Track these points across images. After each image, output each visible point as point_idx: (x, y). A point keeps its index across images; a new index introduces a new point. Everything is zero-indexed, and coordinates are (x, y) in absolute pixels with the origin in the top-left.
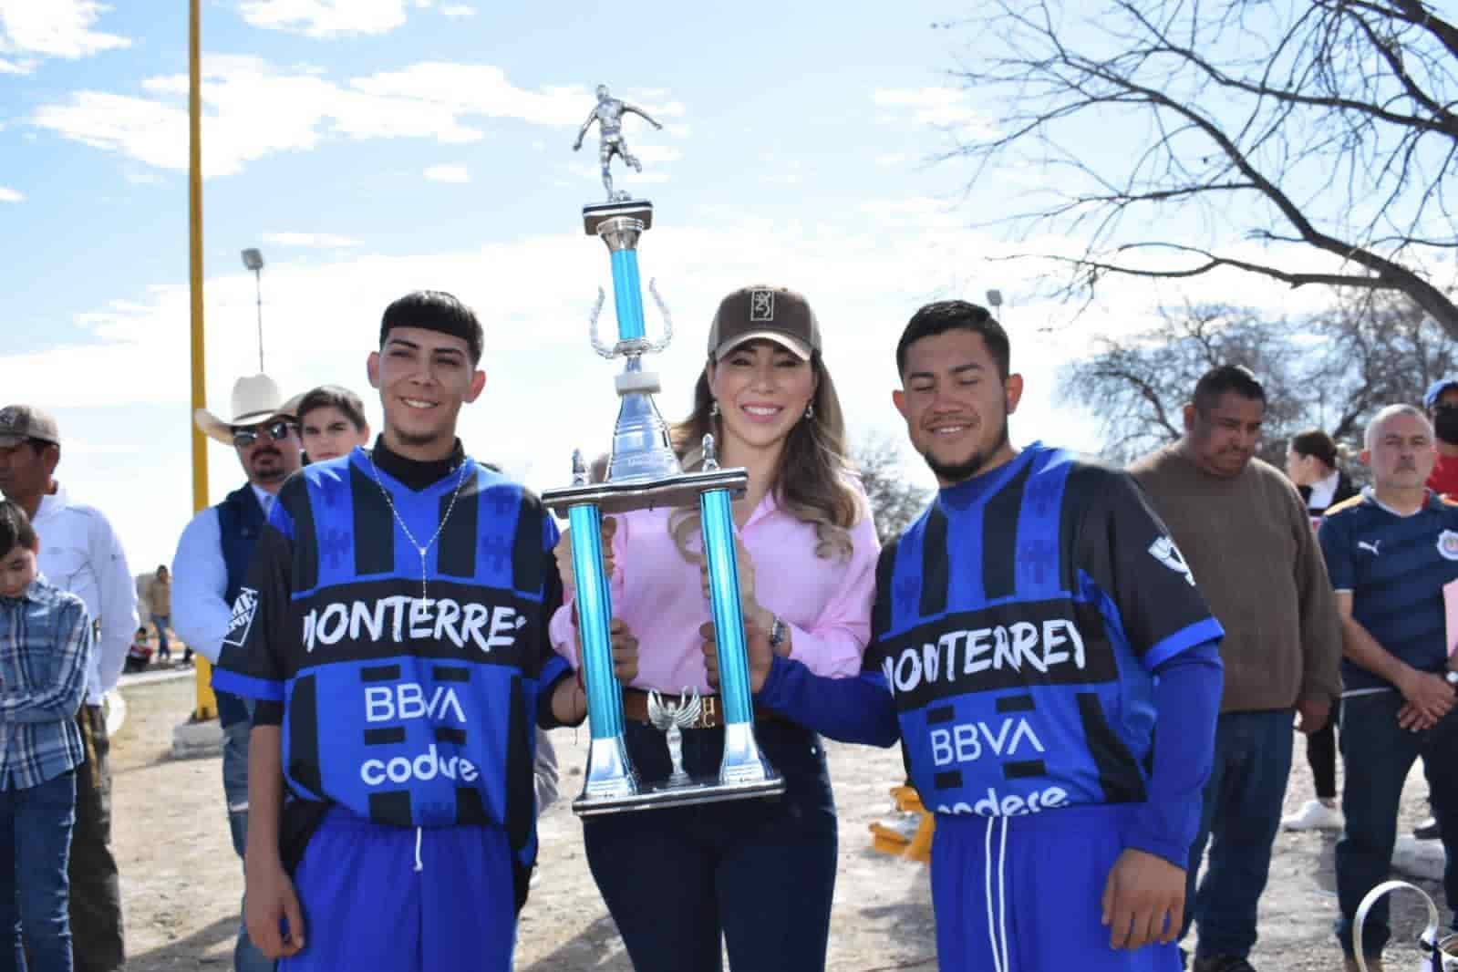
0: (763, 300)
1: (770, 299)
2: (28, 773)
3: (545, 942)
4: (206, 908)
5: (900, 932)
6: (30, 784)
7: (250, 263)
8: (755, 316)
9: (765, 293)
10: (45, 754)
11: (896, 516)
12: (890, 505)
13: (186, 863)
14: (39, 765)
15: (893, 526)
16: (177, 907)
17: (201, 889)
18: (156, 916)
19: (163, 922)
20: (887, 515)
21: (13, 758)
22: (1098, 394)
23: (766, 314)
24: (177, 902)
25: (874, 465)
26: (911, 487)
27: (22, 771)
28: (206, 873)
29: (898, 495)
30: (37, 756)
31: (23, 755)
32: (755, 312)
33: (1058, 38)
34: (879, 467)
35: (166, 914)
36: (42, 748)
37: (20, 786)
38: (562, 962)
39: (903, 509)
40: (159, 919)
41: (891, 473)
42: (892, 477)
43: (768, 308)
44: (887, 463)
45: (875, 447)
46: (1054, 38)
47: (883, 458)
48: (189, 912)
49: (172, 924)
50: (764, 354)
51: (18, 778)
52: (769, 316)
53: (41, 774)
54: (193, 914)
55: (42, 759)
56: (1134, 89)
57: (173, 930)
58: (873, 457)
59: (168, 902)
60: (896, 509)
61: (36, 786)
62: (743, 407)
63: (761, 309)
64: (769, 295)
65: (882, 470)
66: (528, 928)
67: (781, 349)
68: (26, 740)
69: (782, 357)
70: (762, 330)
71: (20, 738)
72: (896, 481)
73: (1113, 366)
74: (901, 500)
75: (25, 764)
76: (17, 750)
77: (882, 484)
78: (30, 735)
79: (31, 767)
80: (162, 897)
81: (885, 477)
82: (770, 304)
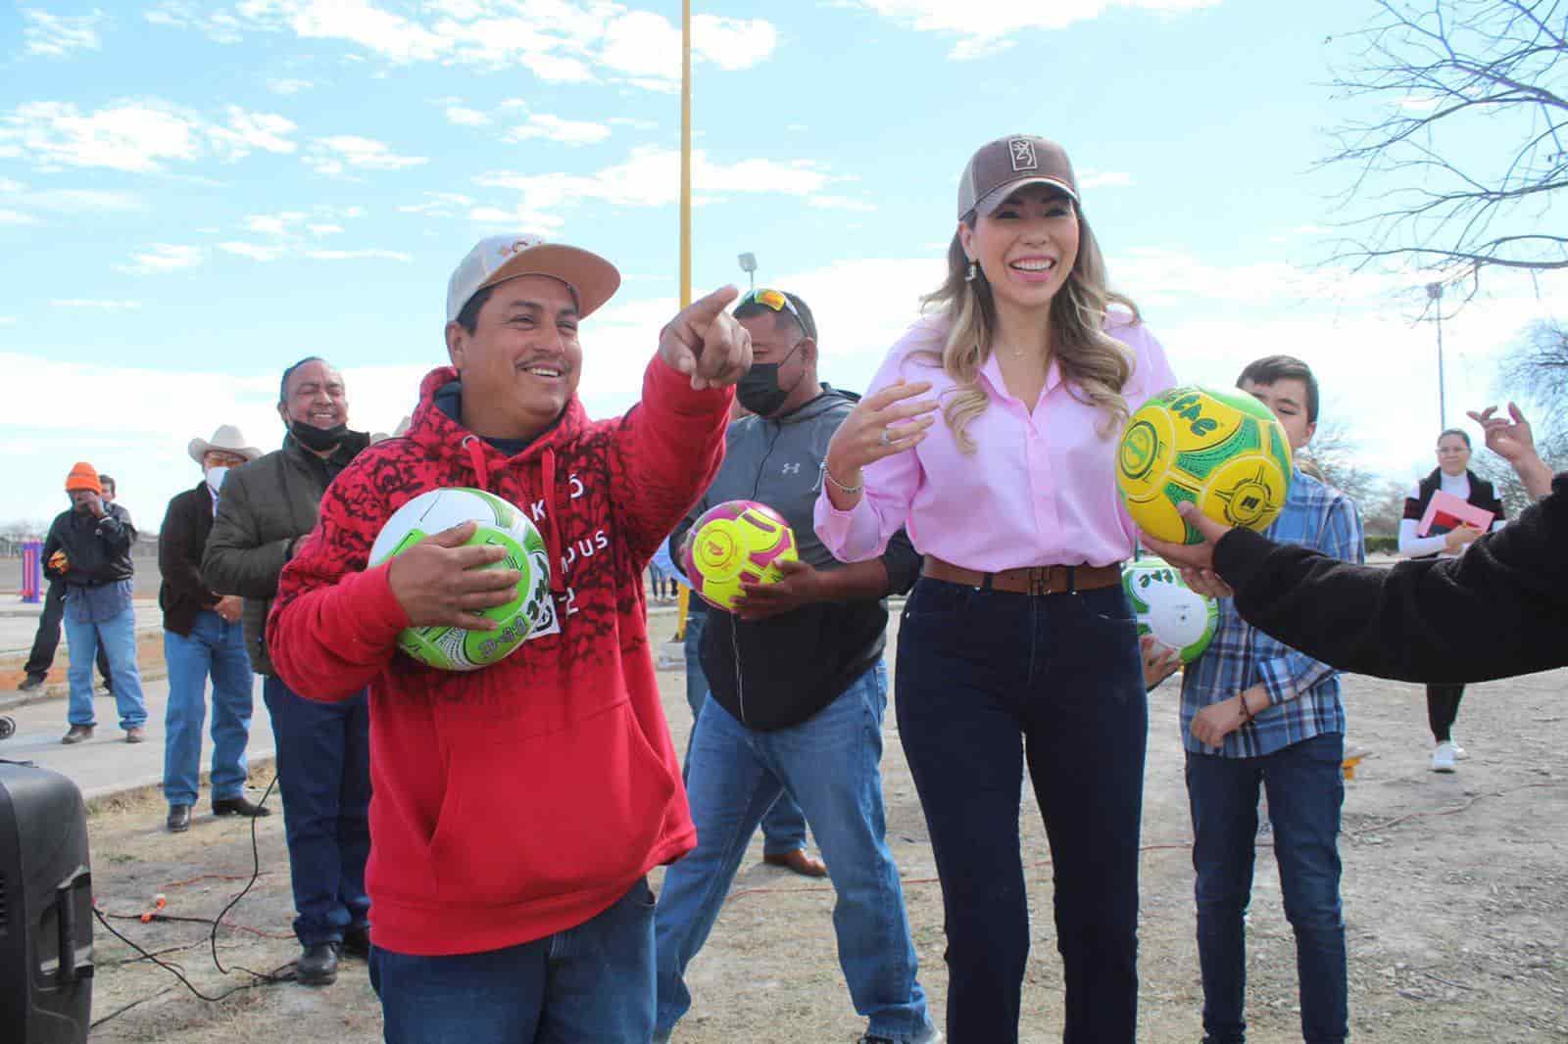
0: (1024, 148)
1: (1030, 147)
7: (746, 266)
9: (1023, 142)
22: (1542, 386)
23: (1029, 163)
33: (1450, 42)
34: (1320, 453)
41: (1331, 459)
42: (1335, 463)
43: (1031, 155)
44: (1329, 448)
46: (1446, 43)
52: (1032, 164)
56: (1520, 88)
62: (1011, 265)
63: (1022, 157)
64: (1028, 143)
72: (1337, 468)
73: (1560, 357)
81: (1326, 462)
82: (1031, 151)
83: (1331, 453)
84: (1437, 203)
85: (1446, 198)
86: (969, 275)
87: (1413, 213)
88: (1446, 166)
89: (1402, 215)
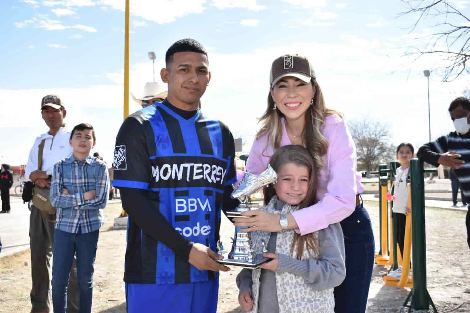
0: (289, 60)
1: (291, 60)
2: (86, 228)
3: (234, 303)
4: (115, 282)
5: (370, 310)
6: (87, 232)
8: (285, 68)
9: (289, 57)
10: (93, 221)
11: (385, 156)
12: (383, 152)
13: (111, 265)
14: (91, 225)
15: (384, 160)
16: (104, 280)
17: (114, 275)
18: (97, 283)
19: (99, 286)
20: (382, 155)
21: (81, 222)
23: (290, 66)
24: (105, 279)
25: (378, 136)
26: (392, 145)
27: (84, 226)
28: (117, 269)
29: (386, 148)
30: (90, 222)
31: (85, 221)
32: (285, 65)
34: (379, 137)
35: (100, 283)
36: (92, 219)
37: (83, 232)
38: (239, 311)
39: (388, 154)
40: (98, 284)
41: (385, 140)
42: (385, 141)
43: (291, 63)
44: (383, 136)
45: (379, 129)
47: (381, 134)
48: (108, 283)
49: (102, 286)
50: (291, 82)
51: (82, 229)
52: (291, 66)
53: (91, 228)
54: (110, 283)
55: (92, 223)
57: (102, 289)
58: (377, 133)
59: (102, 279)
60: (385, 153)
61: (89, 233)
62: (285, 104)
63: (288, 64)
64: (291, 58)
65: (381, 138)
66: (228, 297)
67: (297, 79)
68: (86, 215)
69: (298, 83)
70: (289, 72)
71: (84, 214)
72: (386, 143)
74: (387, 150)
75: (86, 224)
76: (83, 219)
77: (381, 144)
78: (87, 214)
79: (88, 226)
80: (100, 276)
81: (382, 141)
82: (291, 62)
83: (384, 137)
84: (455, 30)
85: (460, 28)
86: (274, 108)
87: (446, 34)
88: (460, 14)
89: (441, 35)
